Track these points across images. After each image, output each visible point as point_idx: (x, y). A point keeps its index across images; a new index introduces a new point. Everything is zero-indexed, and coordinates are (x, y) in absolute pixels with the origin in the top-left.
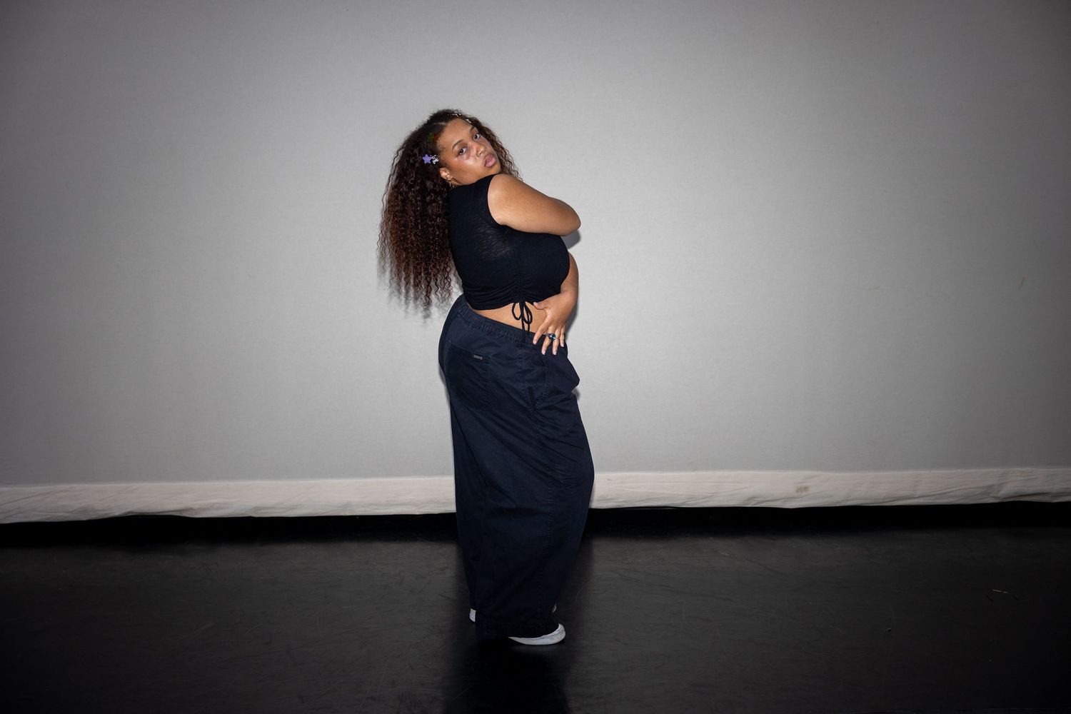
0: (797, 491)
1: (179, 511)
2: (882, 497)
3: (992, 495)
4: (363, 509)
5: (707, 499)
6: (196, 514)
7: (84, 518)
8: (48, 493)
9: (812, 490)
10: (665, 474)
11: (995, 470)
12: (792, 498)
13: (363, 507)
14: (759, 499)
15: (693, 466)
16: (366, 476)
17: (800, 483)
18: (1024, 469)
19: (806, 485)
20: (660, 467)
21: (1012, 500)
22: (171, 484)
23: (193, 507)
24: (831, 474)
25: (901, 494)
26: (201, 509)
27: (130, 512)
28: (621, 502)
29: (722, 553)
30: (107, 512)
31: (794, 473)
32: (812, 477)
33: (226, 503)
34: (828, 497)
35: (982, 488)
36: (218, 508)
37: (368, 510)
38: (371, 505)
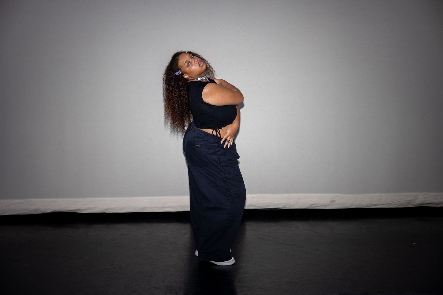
0: (331, 202)
1: (75, 210)
2: (366, 205)
3: (411, 204)
4: (151, 210)
6: (82, 211)
7: (35, 213)
8: (21, 203)
9: (336, 202)
10: (276, 195)
12: (328, 205)
13: (151, 208)
14: (315, 206)
15: (287, 192)
16: (152, 196)
17: (332, 199)
18: (424, 193)
19: (334, 199)
20: (274, 192)
22: (72, 199)
23: (81, 208)
24: (345, 195)
25: (374, 203)
26: (84, 210)
27: (55, 211)
28: (258, 207)
29: (299, 228)
30: (45, 211)
31: (330, 194)
32: (337, 196)
33: (94, 207)
34: (343, 205)
35: (407, 201)
36: (91, 209)
37: (153, 210)
38: (155, 208)
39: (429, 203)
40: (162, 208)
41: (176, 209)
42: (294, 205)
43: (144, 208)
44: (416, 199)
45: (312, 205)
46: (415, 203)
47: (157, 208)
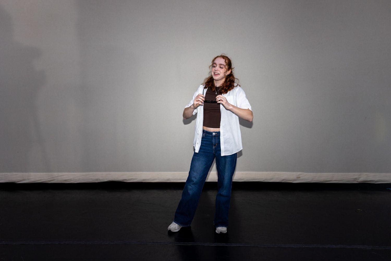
0: (297, 178)
1: (122, 180)
2: (322, 180)
3: (357, 181)
4: (173, 181)
5: (271, 180)
6: (127, 181)
7: (97, 182)
8: (87, 175)
9: (301, 178)
10: (258, 172)
11: (357, 173)
12: (295, 180)
14: (286, 180)
15: (266, 170)
16: (174, 171)
18: (366, 173)
19: (299, 176)
20: (257, 170)
21: (362, 182)
22: (121, 173)
23: (127, 179)
24: (307, 173)
25: (328, 180)
26: (129, 180)
27: (110, 180)
28: (246, 180)
29: (275, 196)
30: (102, 180)
31: (296, 173)
32: (301, 174)
33: (136, 178)
34: (306, 180)
35: (353, 178)
36: (134, 180)
37: (174, 181)
38: (175, 179)
39: (370, 180)
40: (180, 180)
43: (168, 179)
44: (360, 177)
45: (283, 180)
46: (359, 180)
47: (177, 179)
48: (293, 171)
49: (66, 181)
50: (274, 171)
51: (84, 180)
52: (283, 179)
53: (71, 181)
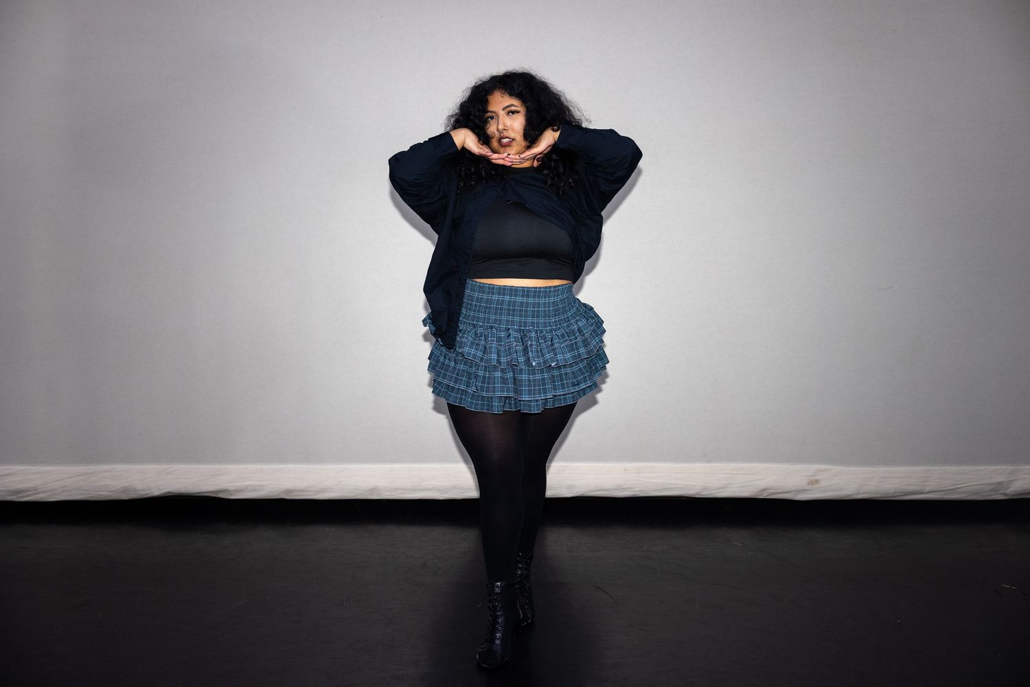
0: (808, 484)
1: (213, 492)
2: (892, 491)
3: (1001, 492)
4: (389, 493)
5: (720, 490)
6: (231, 495)
7: (125, 497)
9: (822, 484)
10: (679, 465)
11: (1005, 467)
12: (803, 491)
13: (389, 491)
14: (773, 491)
15: (706, 457)
16: (393, 461)
17: (814, 476)
19: (818, 478)
20: (675, 459)
21: (1020, 497)
23: (226, 488)
24: (842, 468)
25: (911, 488)
26: (237, 491)
27: (169, 492)
28: (638, 491)
29: (735, 543)
30: (146, 492)
31: (806, 467)
32: (825, 470)
33: (258, 486)
34: (838, 490)
35: (991, 484)
36: (254, 490)
37: (393, 493)
38: (397, 489)
40: (414, 490)
41: (448, 492)
42: (723, 488)
43: (373, 490)
44: (1013, 481)
45: (764, 490)
46: (1010, 490)
47: (403, 489)
48: (798, 459)
49: (20, 495)
50: (735, 460)
51: (81, 492)
52: (764, 488)
53: (38, 496)
